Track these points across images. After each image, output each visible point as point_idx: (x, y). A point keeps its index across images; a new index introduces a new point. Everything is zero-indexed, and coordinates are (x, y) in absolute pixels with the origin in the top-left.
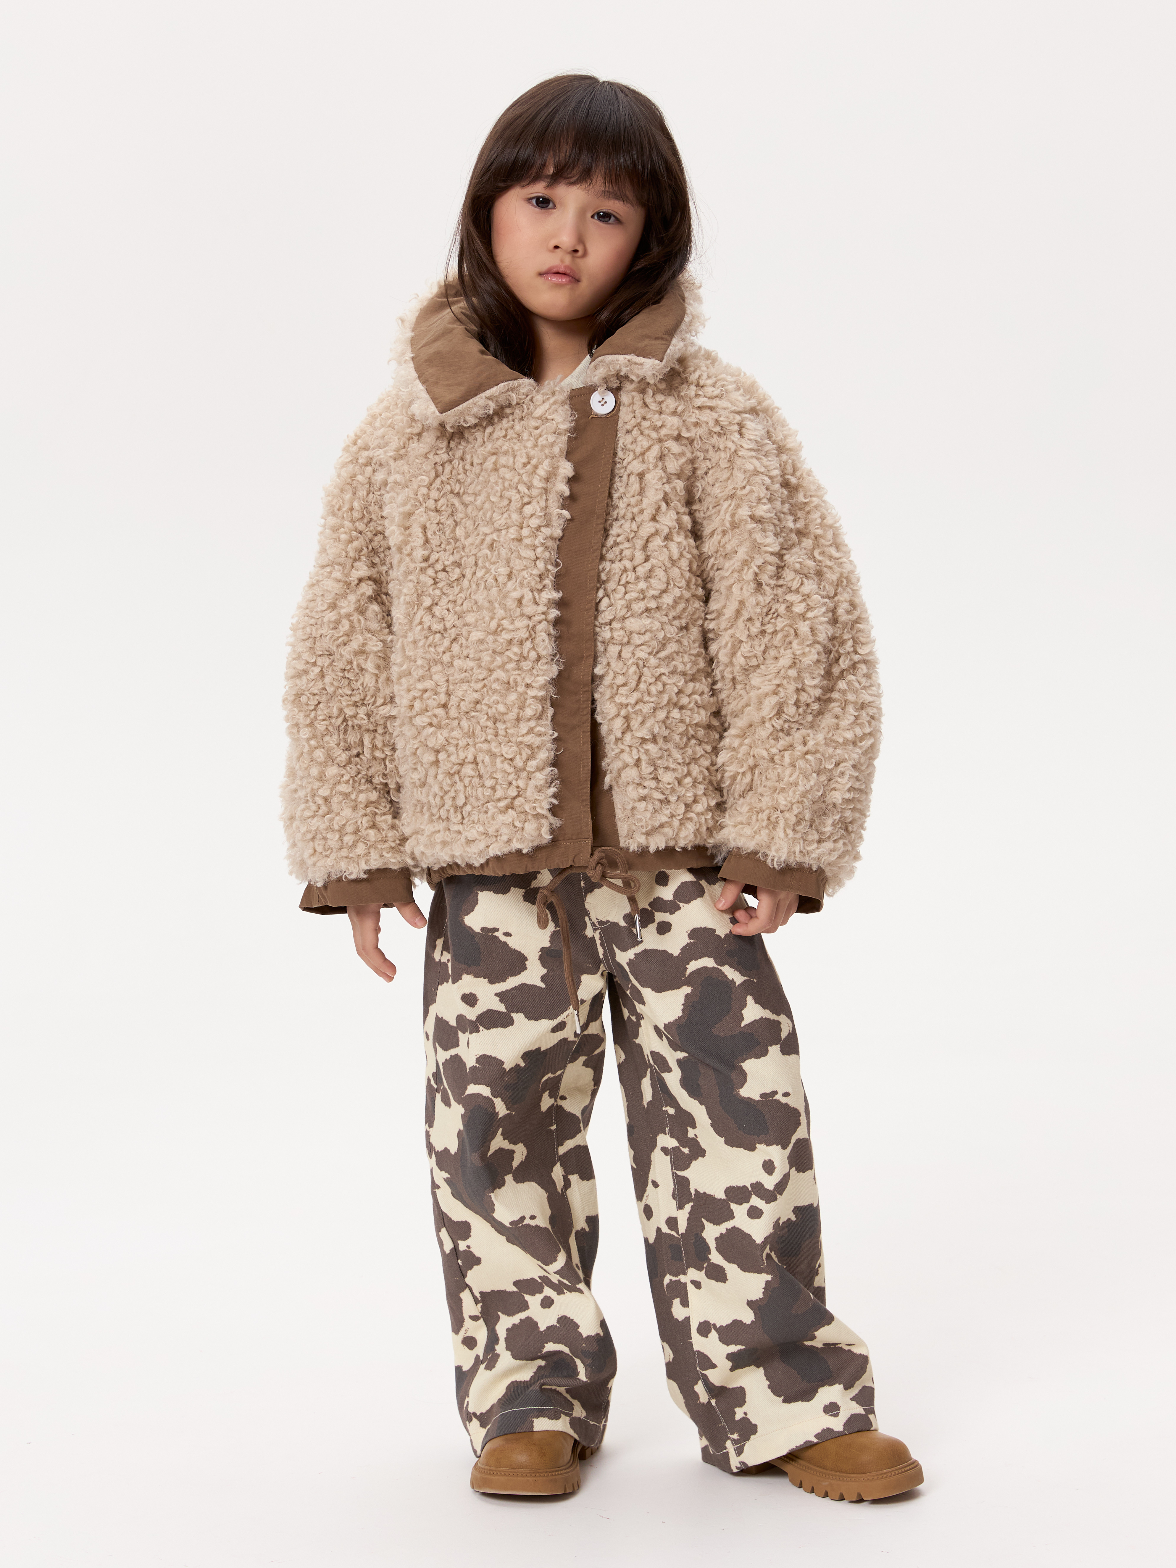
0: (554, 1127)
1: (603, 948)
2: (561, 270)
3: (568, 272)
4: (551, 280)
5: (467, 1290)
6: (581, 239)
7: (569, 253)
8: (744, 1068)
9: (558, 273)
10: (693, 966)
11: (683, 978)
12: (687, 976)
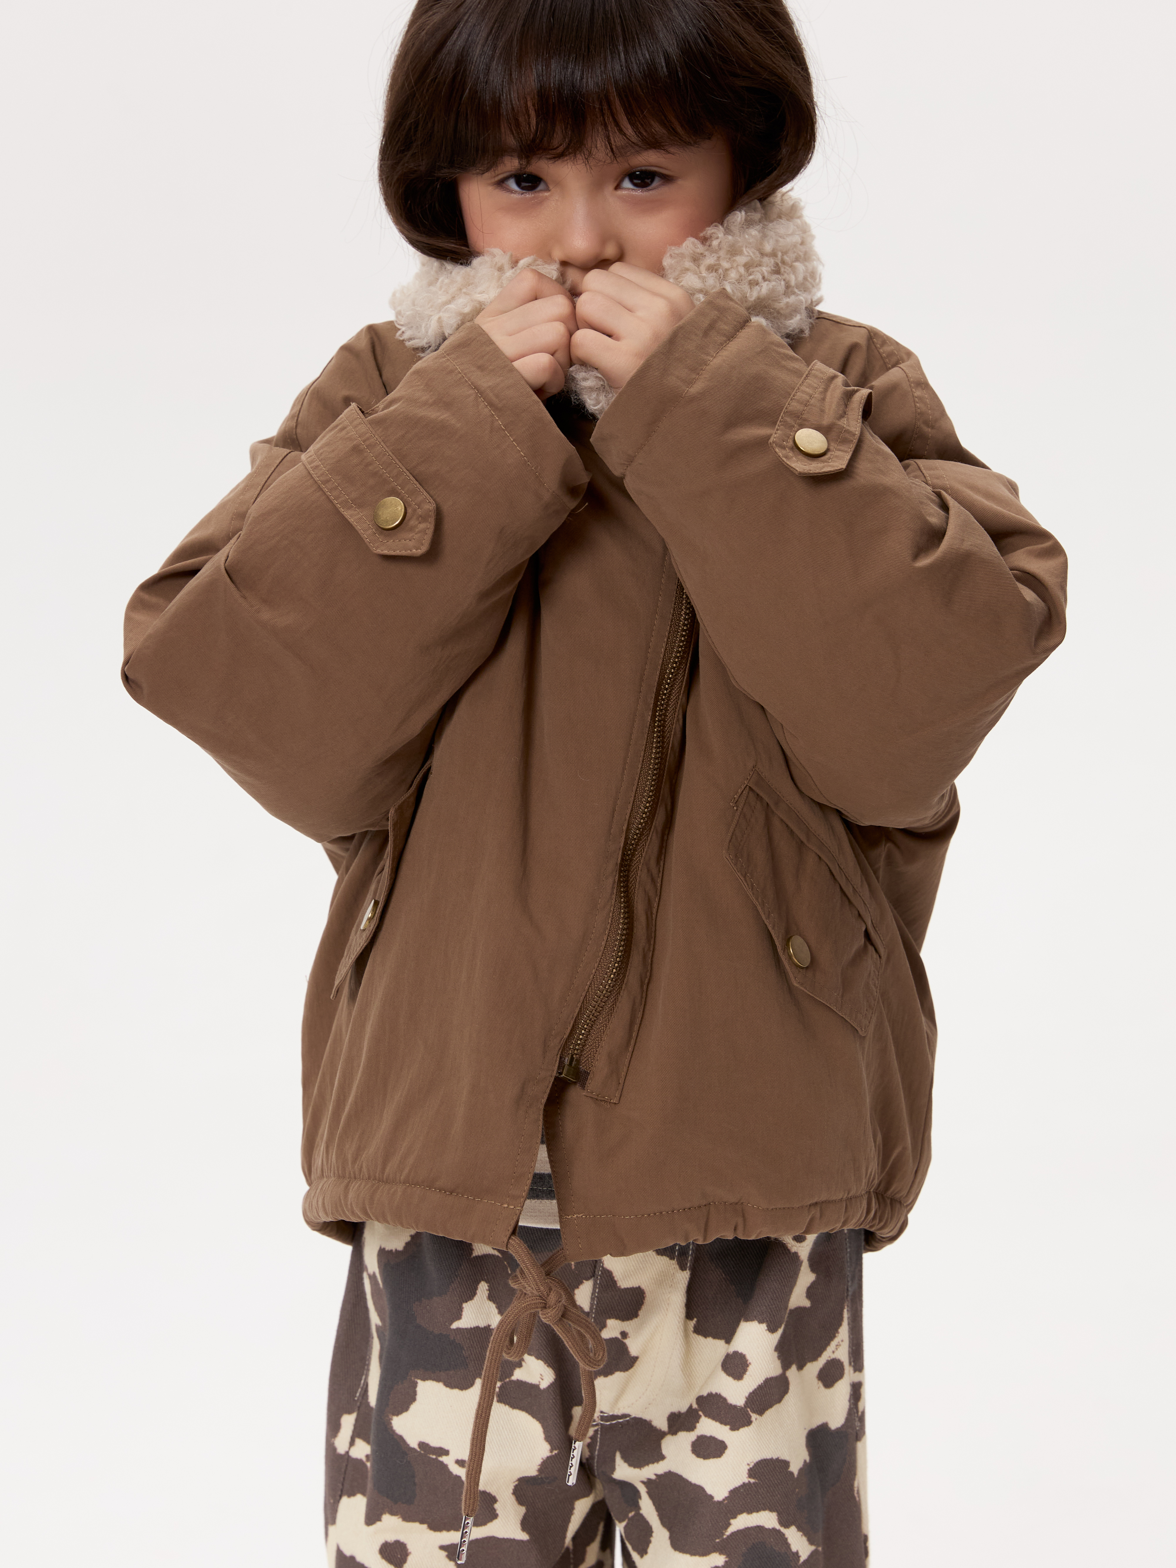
10: (742, 1522)
11: (717, 1540)
12: (725, 1537)
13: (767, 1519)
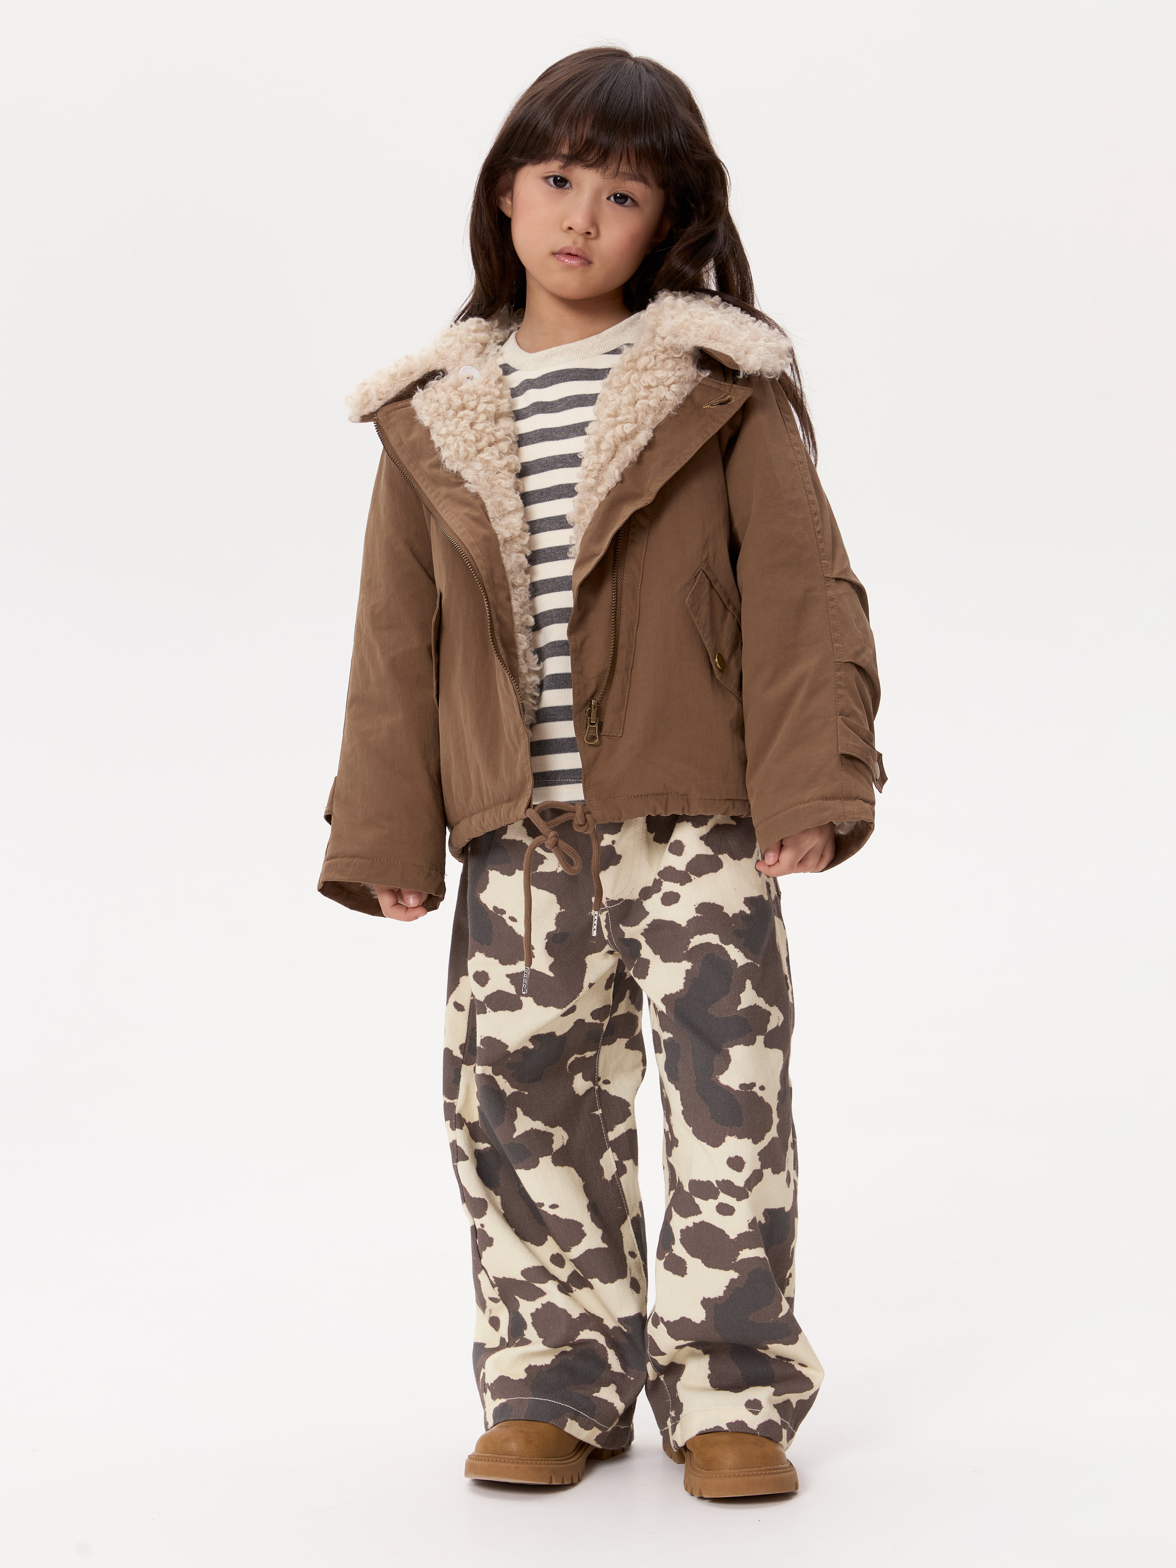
0: (599, 1112)
1: (608, 930)
2: (573, 252)
3: (580, 254)
4: (563, 261)
5: (483, 1271)
6: (594, 222)
7: (582, 235)
8: (730, 1053)
9: (570, 254)
10: (697, 940)
11: (684, 952)
12: (688, 950)
13: (713, 939)
